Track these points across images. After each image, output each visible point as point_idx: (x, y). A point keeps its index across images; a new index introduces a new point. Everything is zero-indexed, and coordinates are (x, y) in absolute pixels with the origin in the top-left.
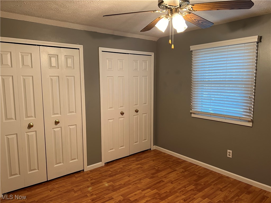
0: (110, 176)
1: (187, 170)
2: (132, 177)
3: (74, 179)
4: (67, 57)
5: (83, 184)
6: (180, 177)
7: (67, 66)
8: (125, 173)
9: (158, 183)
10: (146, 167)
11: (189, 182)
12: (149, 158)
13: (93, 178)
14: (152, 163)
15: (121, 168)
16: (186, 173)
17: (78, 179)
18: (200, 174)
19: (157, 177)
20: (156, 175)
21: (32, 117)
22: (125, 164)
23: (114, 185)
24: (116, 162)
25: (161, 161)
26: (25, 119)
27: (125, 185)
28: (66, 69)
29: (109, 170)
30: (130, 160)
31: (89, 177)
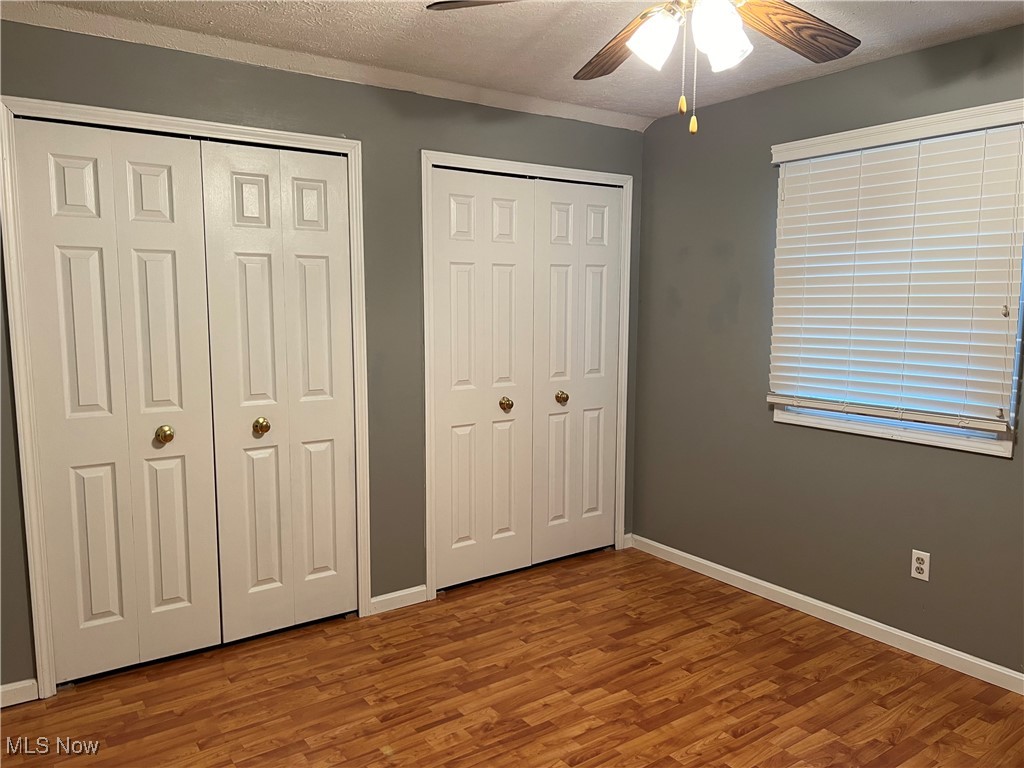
0: (456, 636)
1: (753, 627)
2: (537, 643)
3: (318, 642)
4: (300, 185)
5: (353, 661)
6: (724, 648)
7: (301, 220)
8: (511, 628)
9: (634, 667)
10: (592, 608)
11: (755, 670)
12: (605, 579)
13: (390, 641)
14: (617, 597)
15: (497, 611)
16: (746, 636)
17: (335, 643)
18: (801, 643)
19: (634, 645)
20: (631, 638)
21: (168, 402)
22: (513, 596)
23: (467, 668)
24: (480, 587)
25: (653, 591)
26: (144, 410)
27: (508, 670)
28: (297, 229)
29: (453, 616)
30: (533, 582)
31: (377, 638)
